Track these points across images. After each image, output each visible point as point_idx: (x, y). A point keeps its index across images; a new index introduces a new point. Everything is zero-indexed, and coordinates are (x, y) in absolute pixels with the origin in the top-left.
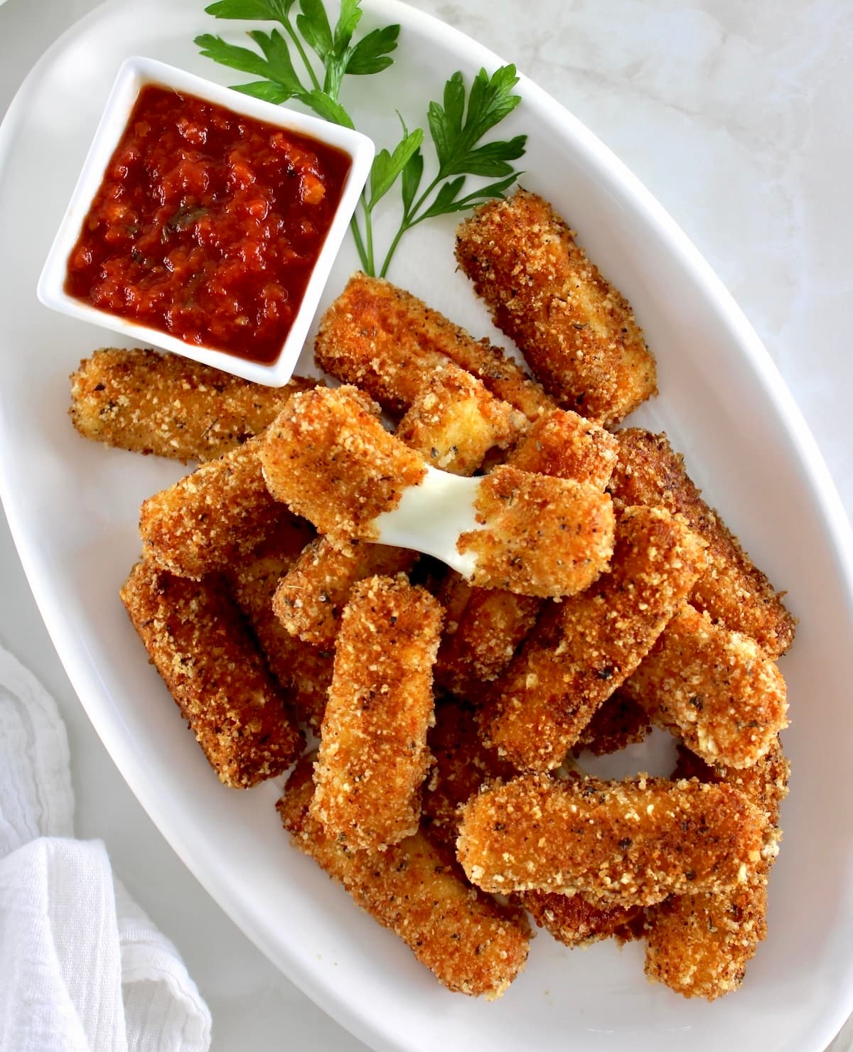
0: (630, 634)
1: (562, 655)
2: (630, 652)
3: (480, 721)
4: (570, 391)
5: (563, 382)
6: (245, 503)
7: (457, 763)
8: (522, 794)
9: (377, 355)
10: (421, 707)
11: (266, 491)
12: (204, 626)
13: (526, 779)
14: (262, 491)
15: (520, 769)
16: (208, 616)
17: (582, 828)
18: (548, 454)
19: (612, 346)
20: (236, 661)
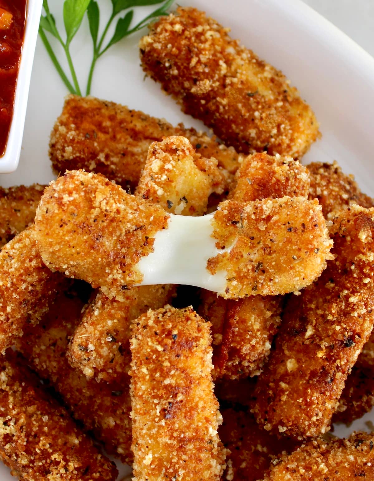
0: (361, 306)
1: (312, 337)
2: (364, 320)
3: (257, 411)
4: (257, 145)
5: (248, 140)
6: (29, 279)
7: (245, 452)
8: (307, 458)
9: (102, 151)
10: (210, 407)
11: (44, 265)
12: (15, 392)
13: (307, 445)
14: (41, 266)
15: (300, 438)
16: (17, 384)
17: (363, 471)
18: (258, 185)
19: (280, 104)
20: (48, 414)
